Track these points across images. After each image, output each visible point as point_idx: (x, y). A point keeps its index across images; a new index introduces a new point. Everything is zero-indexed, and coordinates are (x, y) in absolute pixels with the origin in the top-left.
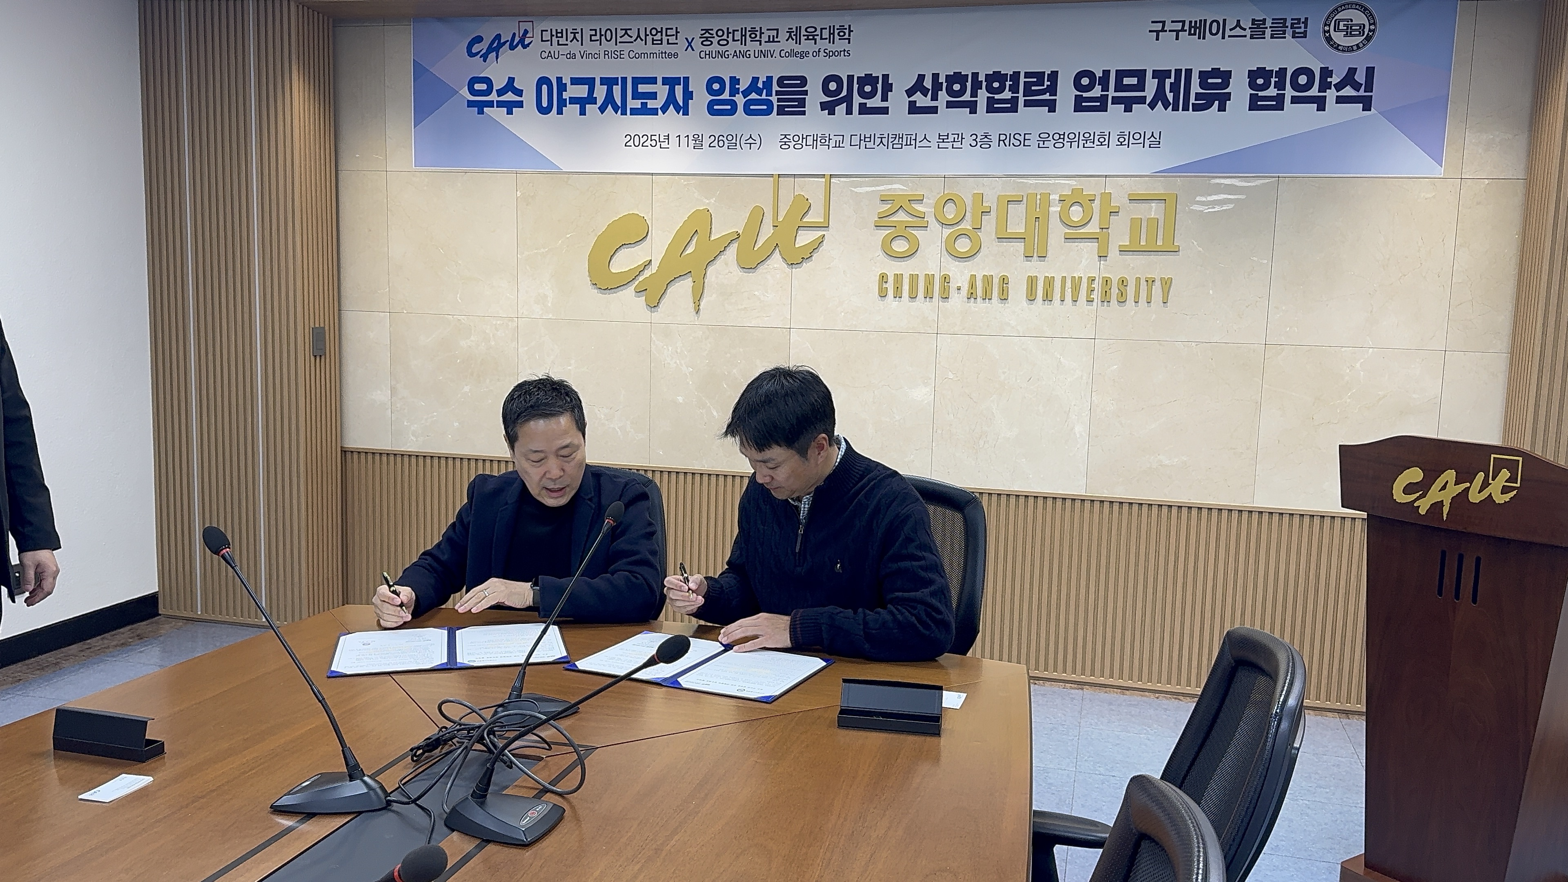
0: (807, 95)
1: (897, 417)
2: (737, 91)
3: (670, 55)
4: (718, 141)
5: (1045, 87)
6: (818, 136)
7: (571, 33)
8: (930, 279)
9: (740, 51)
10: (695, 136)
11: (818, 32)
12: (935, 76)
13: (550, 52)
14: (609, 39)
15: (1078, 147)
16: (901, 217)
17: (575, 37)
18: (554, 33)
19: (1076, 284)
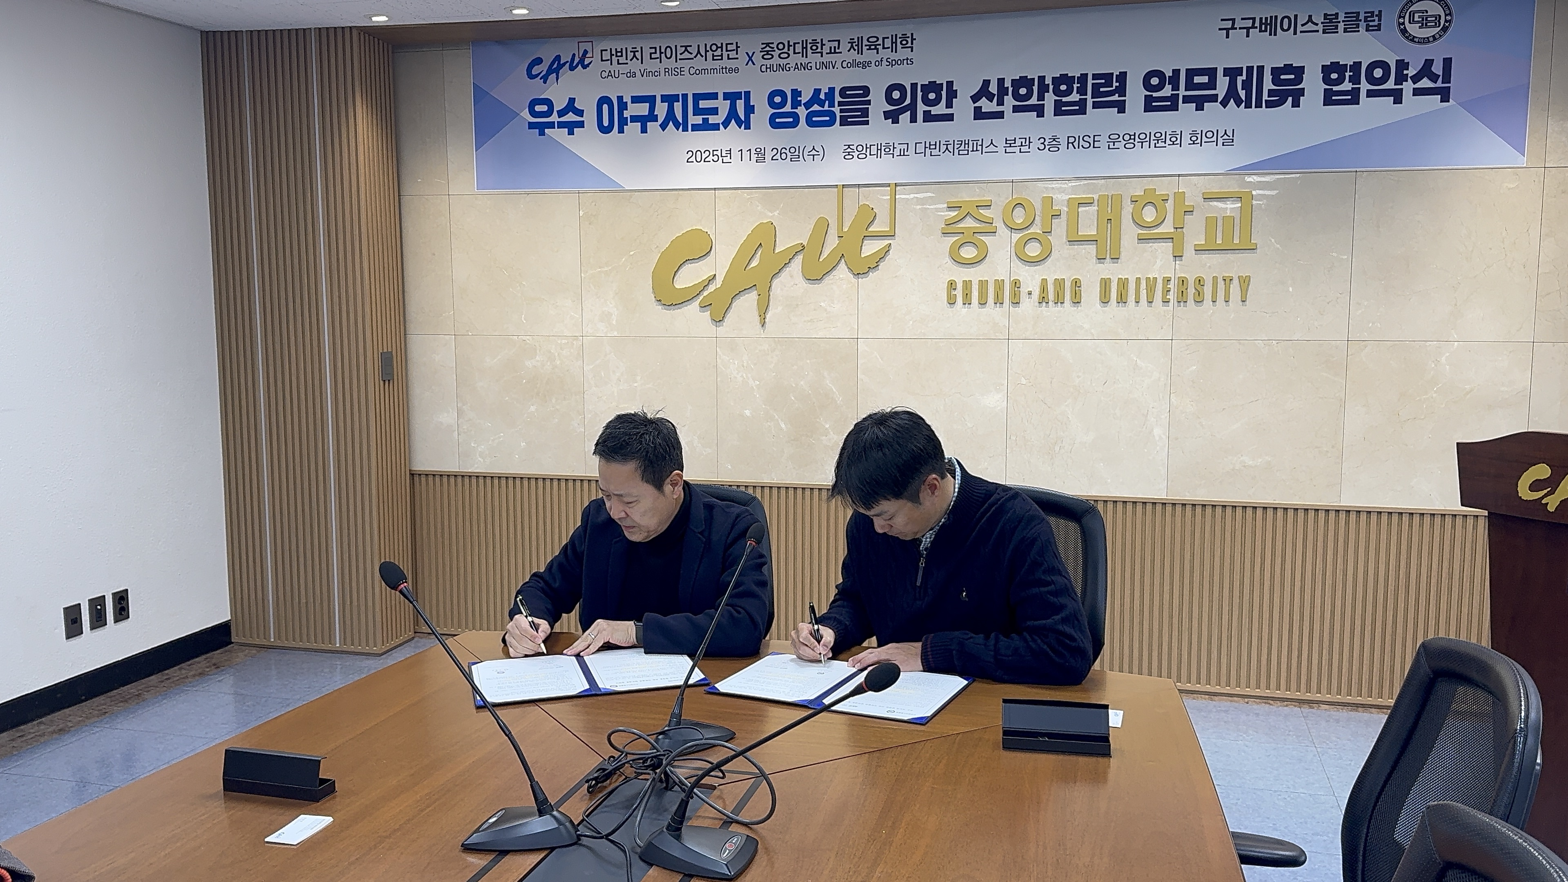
0: (870, 105)
1: (969, 425)
2: (799, 103)
3: (731, 70)
4: (781, 154)
5: (1114, 88)
6: (882, 145)
7: (631, 52)
8: (1000, 285)
9: (801, 64)
10: (757, 150)
11: (880, 42)
12: (1001, 81)
13: (610, 71)
14: (669, 56)
15: (1150, 147)
16: (969, 223)
17: (634, 56)
18: (614, 52)
19: (1151, 285)
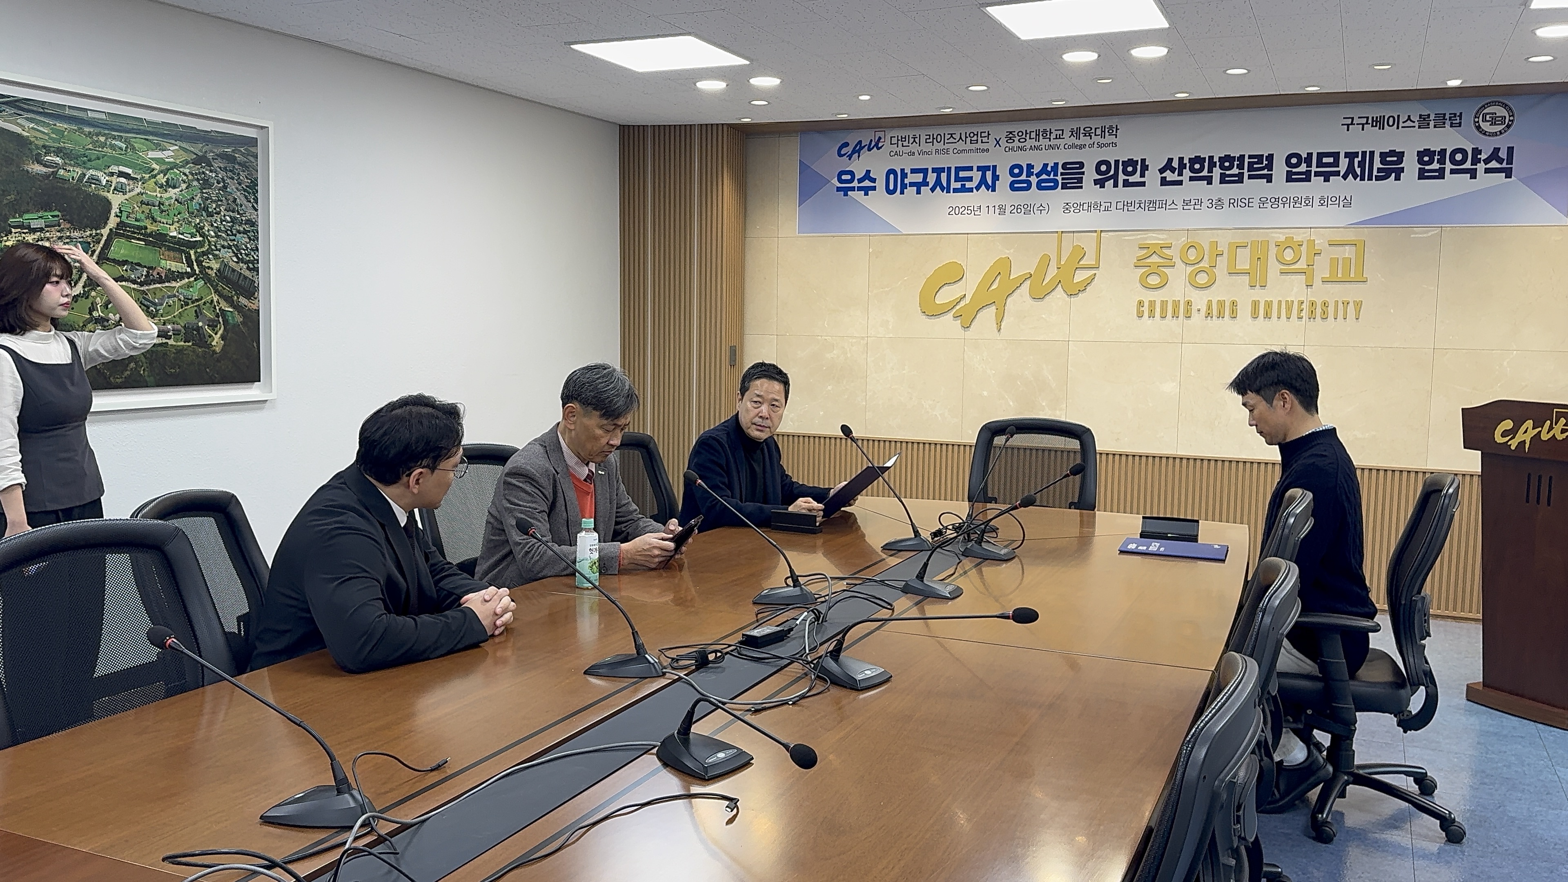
0: (1084, 175)
1: (1150, 404)
2: (1032, 174)
3: (981, 150)
4: (1017, 209)
5: (1264, 165)
6: (1092, 203)
8: (1176, 304)
9: (1035, 146)
10: (1000, 206)
11: (1093, 131)
12: (1181, 159)
13: (896, 152)
14: (939, 140)
15: (1289, 208)
16: (1155, 259)
17: (914, 141)
18: (900, 138)
19: (1289, 306)
